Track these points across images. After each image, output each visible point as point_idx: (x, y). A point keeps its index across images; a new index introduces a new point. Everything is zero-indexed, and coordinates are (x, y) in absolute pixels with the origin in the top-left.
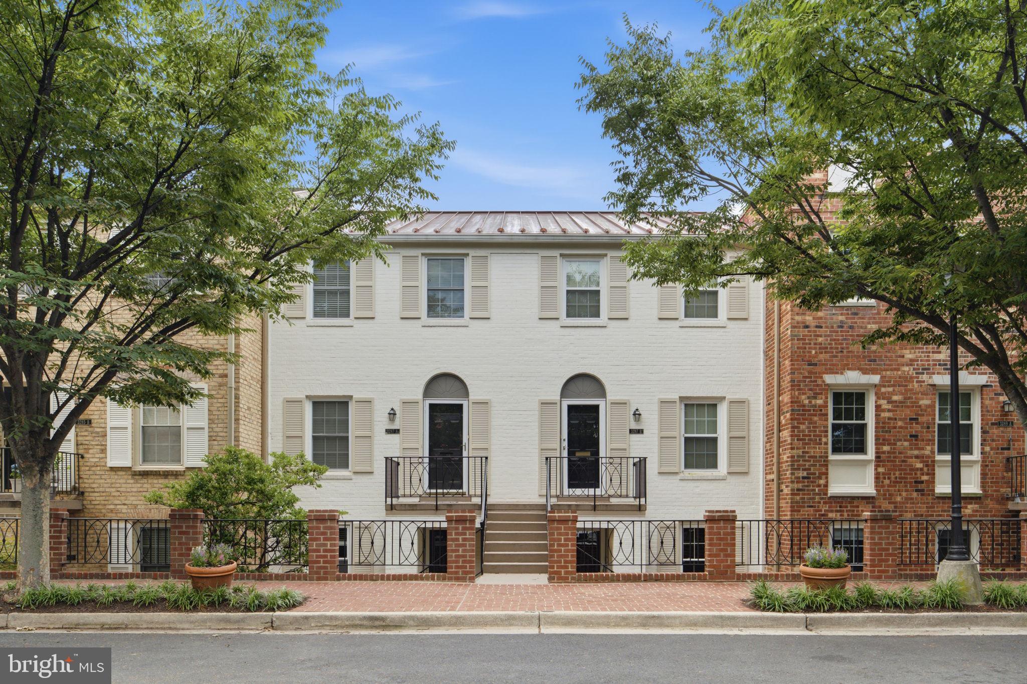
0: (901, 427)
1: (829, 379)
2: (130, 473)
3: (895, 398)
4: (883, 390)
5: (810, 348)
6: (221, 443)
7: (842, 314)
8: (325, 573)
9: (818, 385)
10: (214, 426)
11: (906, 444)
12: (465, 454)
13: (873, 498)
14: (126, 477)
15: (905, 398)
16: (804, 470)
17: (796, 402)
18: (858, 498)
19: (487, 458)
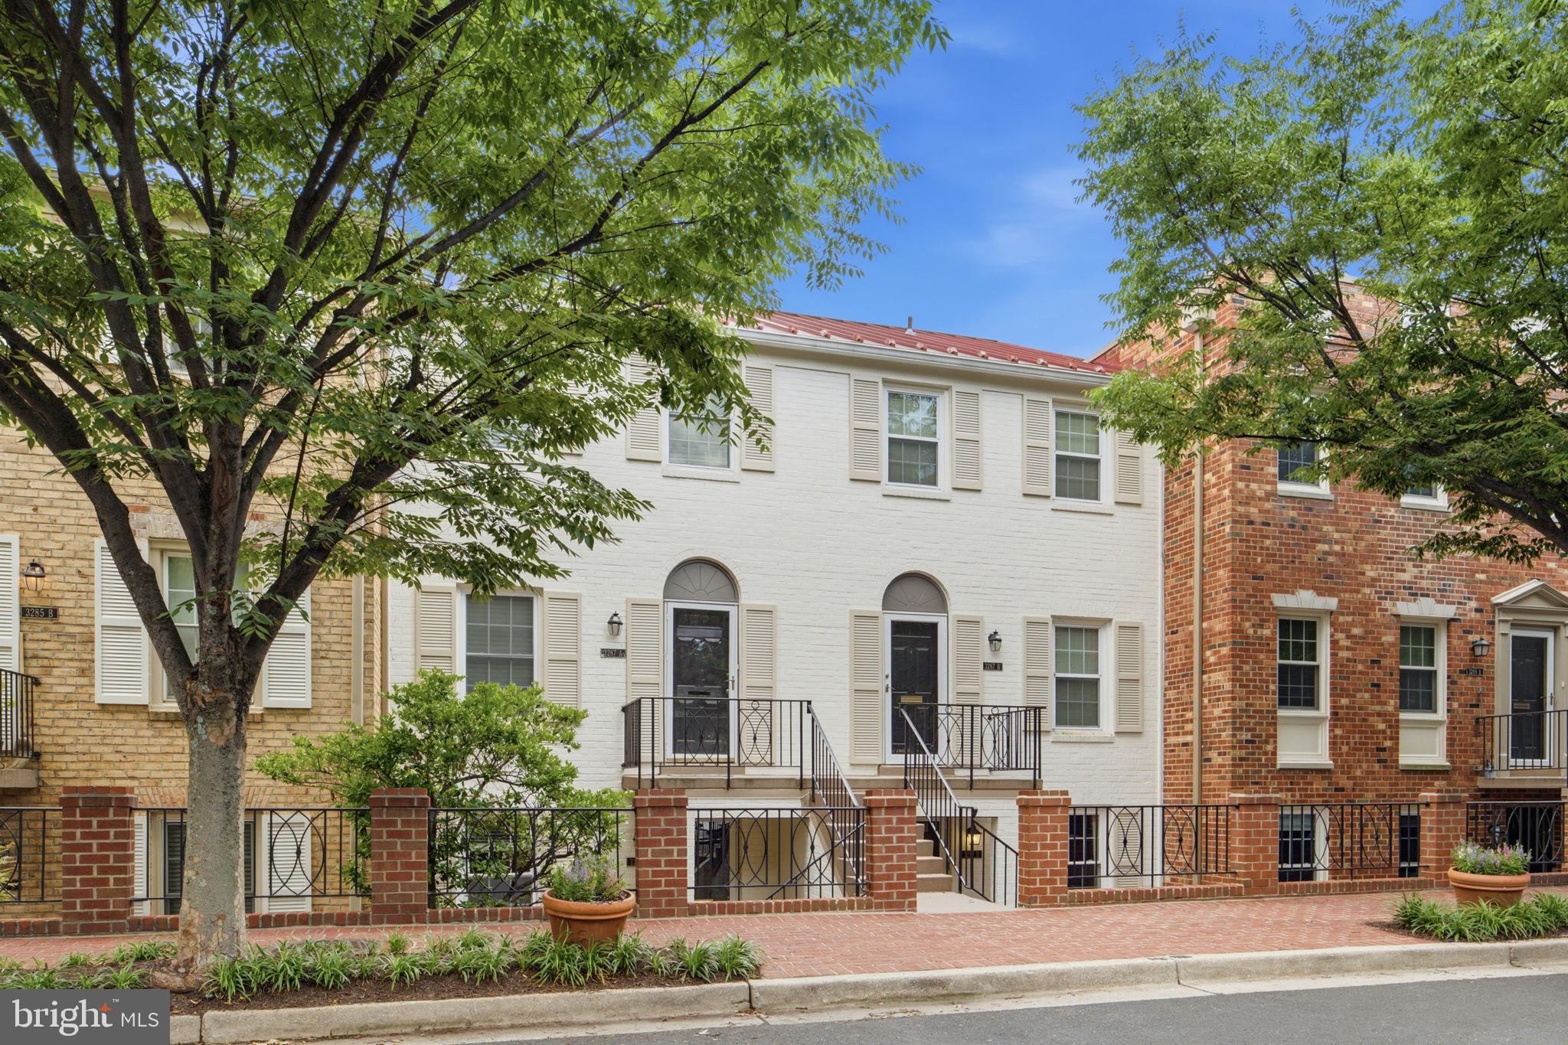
0: (1361, 673)
1: (1279, 600)
2: (144, 716)
3: (1356, 631)
4: (1341, 619)
5: (1255, 554)
6: (335, 663)
7: (1293, 508)
8: (670, 903)
9: (1264, 609)
10: (323, 631)
11: (1367, 696)
12: (732, 694)
13: (1329, 771)
14: (136, 724)
15: (1367, 632)
16: (1248, 730)
17: (1237, 631)
18: (1312, 770)
19: (809, 703)
